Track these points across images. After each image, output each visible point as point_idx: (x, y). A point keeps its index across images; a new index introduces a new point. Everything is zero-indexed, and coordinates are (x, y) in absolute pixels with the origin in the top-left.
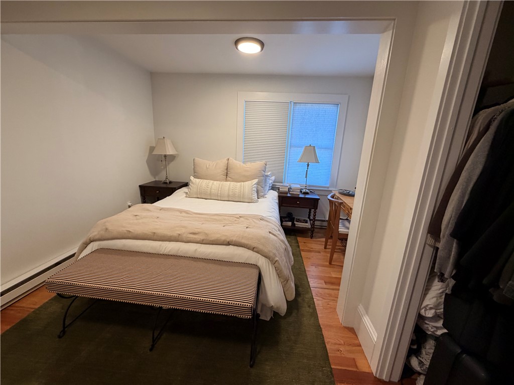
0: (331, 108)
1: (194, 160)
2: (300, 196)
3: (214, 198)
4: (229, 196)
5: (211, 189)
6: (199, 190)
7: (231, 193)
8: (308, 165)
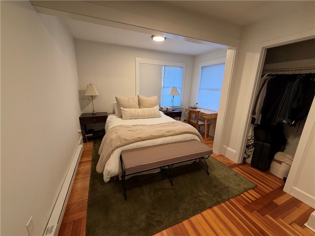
0: (180, 69)
1: (116, 97)
2: (172, 112)
3: (141, 118)
4: (149, 116)
5: (138, 113)
6: (131, 115)
7: (150, 114)
8: (173, 96)
